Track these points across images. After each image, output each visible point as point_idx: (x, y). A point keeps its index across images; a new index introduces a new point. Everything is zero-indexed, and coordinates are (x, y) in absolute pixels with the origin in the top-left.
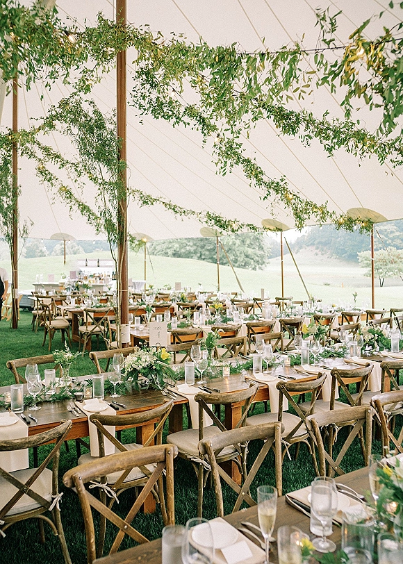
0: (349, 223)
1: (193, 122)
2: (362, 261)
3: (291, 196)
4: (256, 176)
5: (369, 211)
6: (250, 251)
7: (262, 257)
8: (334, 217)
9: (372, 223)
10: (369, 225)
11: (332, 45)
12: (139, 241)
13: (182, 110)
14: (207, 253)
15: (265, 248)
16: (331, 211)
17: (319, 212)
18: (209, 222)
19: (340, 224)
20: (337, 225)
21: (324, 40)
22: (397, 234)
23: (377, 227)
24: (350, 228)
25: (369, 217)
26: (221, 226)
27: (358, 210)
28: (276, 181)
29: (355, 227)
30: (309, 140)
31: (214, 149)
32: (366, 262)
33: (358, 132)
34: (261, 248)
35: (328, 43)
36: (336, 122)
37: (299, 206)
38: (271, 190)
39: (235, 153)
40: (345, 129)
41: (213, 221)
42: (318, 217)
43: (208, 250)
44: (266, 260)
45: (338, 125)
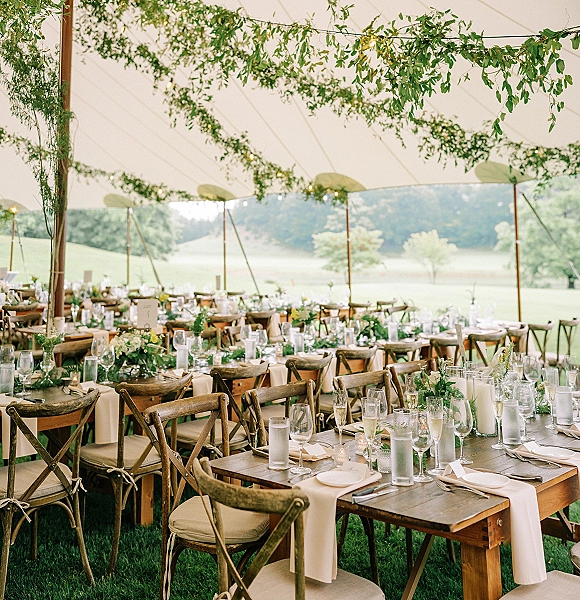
0: (320, 191)
1: (145, 63)
2: (320, 247)
3: (252, 157)
4: (214, 132)
5: (343, 177)
6: (151, 232)
7: (168, 241)
8: (301, 184)
9: (346, 192)
10: (343, 194)
11: (343, 30)
12: (6, 211)
13: (134, 48)
14: (82, 234)
15: (172, 228)
16: (298, 177)
17: (285, 178)
18: (125, 186)
19: (308, 193)
20: (304, 195)
21: (337, 26)
22: (364, 209)
23: (353, 198)
24: (320, 199)
25: (343, 185)
26: (141, 193)
27: (330, 175)
28: (236, 138)
29: (325, 198)
30: (290, 96)
31: (165, 96)
32: (325, 248)
33: (345, 90)
34: (167, 227)
35: (341, 28)
36: (321, 77)
37: (261, 169)
38: (229, 149)
39: (190, 102)
40: (330, 87)
41: (131, 186)
42: (284, 184)
43: (82, 230)
44: (174, 246)
45: (323, 82)
